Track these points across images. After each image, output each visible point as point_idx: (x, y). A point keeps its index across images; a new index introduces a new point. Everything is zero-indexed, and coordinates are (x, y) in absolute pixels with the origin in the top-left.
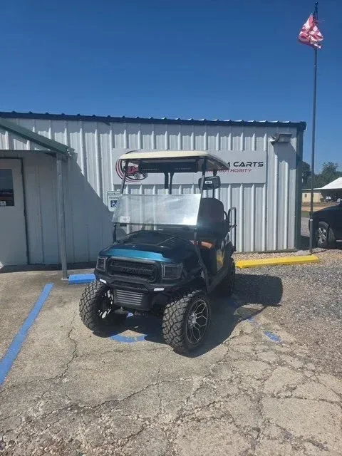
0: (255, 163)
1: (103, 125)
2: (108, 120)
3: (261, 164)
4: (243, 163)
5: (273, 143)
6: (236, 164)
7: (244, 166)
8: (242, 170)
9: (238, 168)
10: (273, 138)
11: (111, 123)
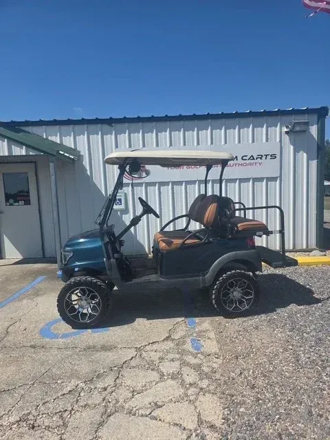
0: (266, 155)
1: (106, 127)
2: (110, 122)
3: (273, 157)
4: (252, 156)
5: (287, 133)
6: (244, 158)
7: (254, 159)
8: (251, 164)
9: (247, 162)
10: (287, 127)
11: (113, 125)
